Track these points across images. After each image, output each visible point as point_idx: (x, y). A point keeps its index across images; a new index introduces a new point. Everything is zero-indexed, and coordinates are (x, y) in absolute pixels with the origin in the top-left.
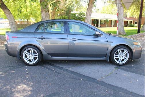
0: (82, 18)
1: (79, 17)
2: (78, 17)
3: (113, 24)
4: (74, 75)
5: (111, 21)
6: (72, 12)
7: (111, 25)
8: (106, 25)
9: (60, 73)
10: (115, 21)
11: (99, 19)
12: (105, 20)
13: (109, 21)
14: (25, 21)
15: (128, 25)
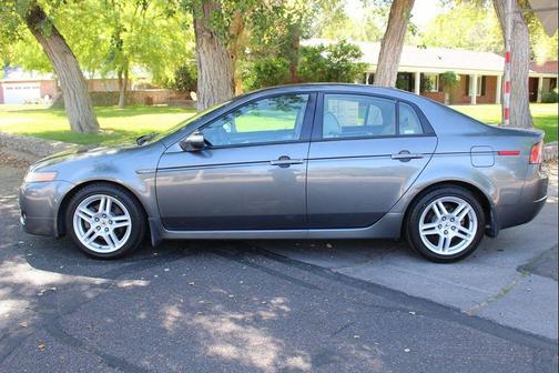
0: (347, 69)
1: (335, 61)
2: (329, 61)
3: (474, 91)
4: (373, 296)
5: (467, 79)
6: (303, 43)
7: (467, 93)
8: (447, 97)
9: (316, 288)
10: (484, 77)
11: (417, 71)
12: (441, 75)
13: (458, 78)
14: (110, 77)
15: (539, 96)
